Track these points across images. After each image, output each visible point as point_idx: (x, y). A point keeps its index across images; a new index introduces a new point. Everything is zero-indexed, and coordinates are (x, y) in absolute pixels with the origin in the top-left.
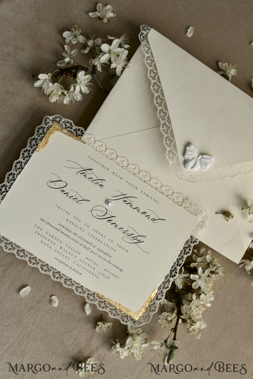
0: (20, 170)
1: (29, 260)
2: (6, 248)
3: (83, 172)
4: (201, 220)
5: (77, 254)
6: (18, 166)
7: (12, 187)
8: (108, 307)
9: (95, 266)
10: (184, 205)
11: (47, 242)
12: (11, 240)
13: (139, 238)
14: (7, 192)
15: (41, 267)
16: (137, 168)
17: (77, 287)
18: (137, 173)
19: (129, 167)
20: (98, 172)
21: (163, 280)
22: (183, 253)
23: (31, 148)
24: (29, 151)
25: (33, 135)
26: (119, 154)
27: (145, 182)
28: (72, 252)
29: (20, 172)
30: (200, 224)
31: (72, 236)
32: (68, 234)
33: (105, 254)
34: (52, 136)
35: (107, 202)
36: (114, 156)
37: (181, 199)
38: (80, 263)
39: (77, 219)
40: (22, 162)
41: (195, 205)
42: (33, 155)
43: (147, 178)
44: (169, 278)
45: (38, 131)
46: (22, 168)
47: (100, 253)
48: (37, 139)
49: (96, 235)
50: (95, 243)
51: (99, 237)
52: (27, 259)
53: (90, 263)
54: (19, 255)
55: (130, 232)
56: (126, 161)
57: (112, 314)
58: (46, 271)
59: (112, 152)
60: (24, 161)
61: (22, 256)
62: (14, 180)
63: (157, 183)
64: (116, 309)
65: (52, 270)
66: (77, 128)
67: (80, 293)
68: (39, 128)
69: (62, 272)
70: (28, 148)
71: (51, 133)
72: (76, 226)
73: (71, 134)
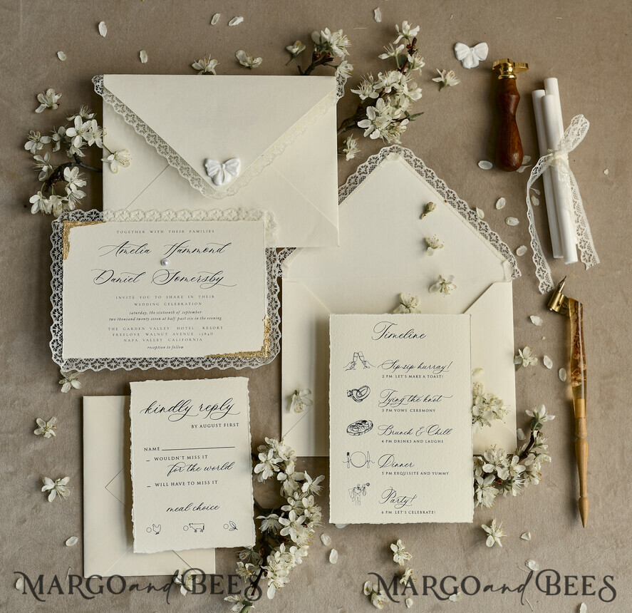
0: (60, 287)
1: (125, 366)
2: (96, 368)
3: (121, 249)
4: (268, 221)
5: (166, 331)
6: (56, 284)
7: (63, 307)
8: (230, 362)
9: (191, 331)
10: (240, 217)
11: (131, 338)
12: (95, 358)
13: (216, 277)
14: (62, 315)
15: (140, 365)
16: (171, 213)
17: (187, 362)
18: (175, 216)
19: (163, 217)
20: (136, 241)
21: (267, 302)
22: (270, 263)
23: (58, 259)
24: (58, 263)
25: (52, 247)
26: (144, 210)
27: (187, 220)
28: (160, 332)
29: (62, 289)
30: (270, 225)
31: (150, 316)
32: (145, 317)
33: (193, 312)
34: (70, 236)
35: (162, 263)
36: (141, 216)
37: (234, 214)
38: (175, 337)
39: (144, 297)
40: (57, 279)
41: (252, 209)
42: (64, 265)
43: (188, 215)
44: (271, 297)
45: (54, 240)
46: (62, 284)
47: (188, 316)
48: (58, 248)
49: (173, 301)
50: (176, 309)
51: (177, 301)
52: (122, 366)
53: (185, 331)
54: (112, 367)
55: (204, 277)
56: (156, 213)
57: (237, 366)
58: (147, 366)
59: (137, 213)
60: (58, 276)
61: (115, 367)
62: (61, 299)
63: (200, 213)
64: (239, 359)
65: (153, 361)
66: (89, 212)
67: (194, 366)
68: (53, 237)
69: (164, 356)
70: (55, 261)
71: (66, 234)
72: (147, 304)
73: (86, 222)
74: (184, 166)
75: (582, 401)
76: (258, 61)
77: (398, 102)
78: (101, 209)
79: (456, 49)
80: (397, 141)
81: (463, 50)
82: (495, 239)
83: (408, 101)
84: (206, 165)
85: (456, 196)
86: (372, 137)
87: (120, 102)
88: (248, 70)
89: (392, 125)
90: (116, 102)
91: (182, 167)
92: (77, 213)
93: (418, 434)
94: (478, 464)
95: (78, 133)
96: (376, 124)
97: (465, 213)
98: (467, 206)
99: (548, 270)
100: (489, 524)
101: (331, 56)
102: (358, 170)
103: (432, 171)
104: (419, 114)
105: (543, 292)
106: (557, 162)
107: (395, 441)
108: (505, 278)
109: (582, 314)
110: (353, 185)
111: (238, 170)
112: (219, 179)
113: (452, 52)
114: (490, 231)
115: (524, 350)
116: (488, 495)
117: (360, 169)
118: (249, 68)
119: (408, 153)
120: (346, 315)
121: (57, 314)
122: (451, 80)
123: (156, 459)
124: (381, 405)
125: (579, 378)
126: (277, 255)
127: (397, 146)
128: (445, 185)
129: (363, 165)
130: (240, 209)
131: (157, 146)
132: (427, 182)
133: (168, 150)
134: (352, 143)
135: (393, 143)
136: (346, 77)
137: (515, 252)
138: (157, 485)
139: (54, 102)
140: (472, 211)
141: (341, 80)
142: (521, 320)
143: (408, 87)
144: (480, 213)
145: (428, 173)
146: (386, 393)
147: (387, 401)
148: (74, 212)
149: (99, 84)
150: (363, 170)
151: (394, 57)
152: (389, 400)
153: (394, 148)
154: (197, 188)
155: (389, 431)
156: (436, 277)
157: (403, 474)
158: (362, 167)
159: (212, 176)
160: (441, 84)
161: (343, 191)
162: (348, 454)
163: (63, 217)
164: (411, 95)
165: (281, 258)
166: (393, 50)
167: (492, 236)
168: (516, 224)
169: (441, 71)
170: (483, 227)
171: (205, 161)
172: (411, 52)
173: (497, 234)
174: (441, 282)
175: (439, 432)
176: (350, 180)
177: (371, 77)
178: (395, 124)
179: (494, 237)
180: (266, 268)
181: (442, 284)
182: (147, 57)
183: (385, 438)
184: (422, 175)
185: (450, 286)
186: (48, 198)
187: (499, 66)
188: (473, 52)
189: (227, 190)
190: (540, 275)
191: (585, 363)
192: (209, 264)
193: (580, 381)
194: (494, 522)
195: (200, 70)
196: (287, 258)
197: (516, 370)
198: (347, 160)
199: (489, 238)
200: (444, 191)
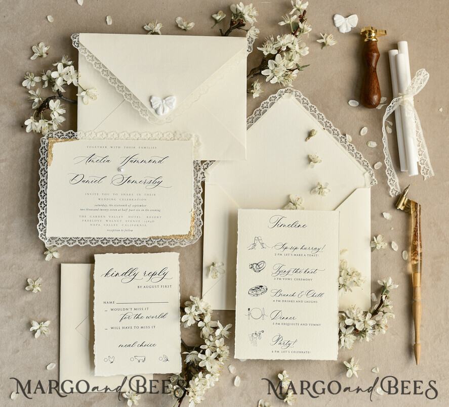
0: (46, 186)
1: (91, 243)
2: (70, 244)
3: (90, 160)
4: (196, 141)
5: (121, 219)
6: (43, 183)
7: (47, 200)
8: (166, 242)
9: (139, 219)
10: (176, 138)
11: (95, 223)
12: (70, 237)
13: (157, 181)
14: (46, 205)
15: (102, 243)
16: (126, 134)
17: (135, 241)
18: (128, 136)
19: (120, 137)
20: (100, 154)
21: (193, 199)
22: (196, 171)
23: (44, 165)
24: (44, 169)
25: (40, 157)
26: (107, 132)
27: (137, 139)
28: (116, 219)
30: (197, 144)
31: (109, 208)
32: (106, 208)
33: (140, 206)
34: (53, 149)
35: (119, 170)
36: (105, 136)
37: (172, 136)
38: (127, 223)
39: (105, 194)
40: (44, 180)
41: (184, 132)
42: (48, 169)
43: (138, 136)
44: (196, 196)
45: (42, 152)
46: (46, 183)
47: (137, 208)
48: (44, 158)
49: (126, 197)
50: (129, 203)
51: (129, 197)
52: (89, 243)
53: (134, 219)
54: (81, 244)
55: (148, 180)
56: (115, 133)
57: (171, 245)
58: (106, 243)
59: (101, 133)
60: (44, 178)
61: (84, 243)
62: (46, 194)
63: (147, 134)
64: (172, 240)
65: (111, 240)
66: (67, 132)
67: (140, 244)
68: (41, 150)
69: (118, 237)
70: (42, 167)
71: (51, 147)
72: (107, 199)
73: (65, 139)
74: (135, 101)
75: (418, 275)
76: (192, 25)
77: (292, 57)
78: (76, 130)
79: (335, 19)
80: (290, 85)
81: (339, 20)
82: (359, 157)
83: (299, 56)
84: (151, 101)
85: (332, 125)
86: (272, 82)
87: (91, 53)
88: (184, 31)
89: (287, 73)
90: (88, 53)
91: (134, 101)
92: (58, 133)
93: (299, 296)
94: (342, 319)
95: (60, 75)
96: (275, 73)
97: (338, 137)
98: (340, 133)
99: (397, 180)
100: (349, 361)
101: (244, 23)
102: (261, 105)
103: (315, 107)
104: (306, 66)
105: (392, 196)
106: (405, 103)
107: (283, 301)
108: (365, 185)
109: (420, 212)
110: (258, 116)
111: (174, 104)
112: (160, 110)
113: (331, 21)
114: (356, 151)
115: (378, 237)
116: (349, 341)
117: (263, 105)
118: (185, 30)
119: (298, 94)
120: (250, 210)
121: (43, 205)
122: (331, 41)
123: (112, 310)
124: (273, 275)
125: (416, 258)
126: (201, 166)
127: (290, 88)
128: (324, 117)
129: (265, 101)
130: (175, 132)
131: (116, 86)
132: (311, 115)
133: (124, 89)
134: (257, 85)
135: (287, 86)
136: (254, 38)
137: (373, 166)
138: (112, 328)
139: (44, 52)
140: (343, 136)
141: (250, 40)
142: (376, 215)
143: (299, 46)
144: (349, 138)
145: (312, 108)
146: (277, 267)
147: (278, 272)
148: (56, 132)
149: (76, 40)
150: (265, 105)
151: (289, 24)
152: (279, 271)
153: (288, 89)
154: (145, 117)
155: (278, 294)
156: (316, 184)
157: (288, 325)
158: (265, 103)
159: (156, 108)
160: (323, 44)
161: (250, 120)
162: (249, 309)
163: (48, 135)
164: (301, 51)
165: (205, 167)
166: (289, 19)
167: (357, 155)
168: (374, 146)
169: (324, 35)
170: (351, 148)
171: (151, 98)
172: (302, 21)
173: (360, 153)
174: (319, 187)
175: (315, 295)
176: (256, 112)
177: (272, 38)
178: (289, 73)
179: (358, 156)
180: (193, 175)
181: (320, 189)
182: (111, 21)
183: (275, 298)
184: (308, 109)
185: (326, 190)
186: (38, 121)
187: (365, 32)
188: (347, 21)
189: (166, 119)
190: (391, 184)
191: (421, 247)
192: (152, 171)
193: (417, 260)
194: (353, 360)
195: (150, 31)
196: (209, 167)
197: (372, 251)
198: (254, 98)
199: (355, 156)
200: (323, 122)
